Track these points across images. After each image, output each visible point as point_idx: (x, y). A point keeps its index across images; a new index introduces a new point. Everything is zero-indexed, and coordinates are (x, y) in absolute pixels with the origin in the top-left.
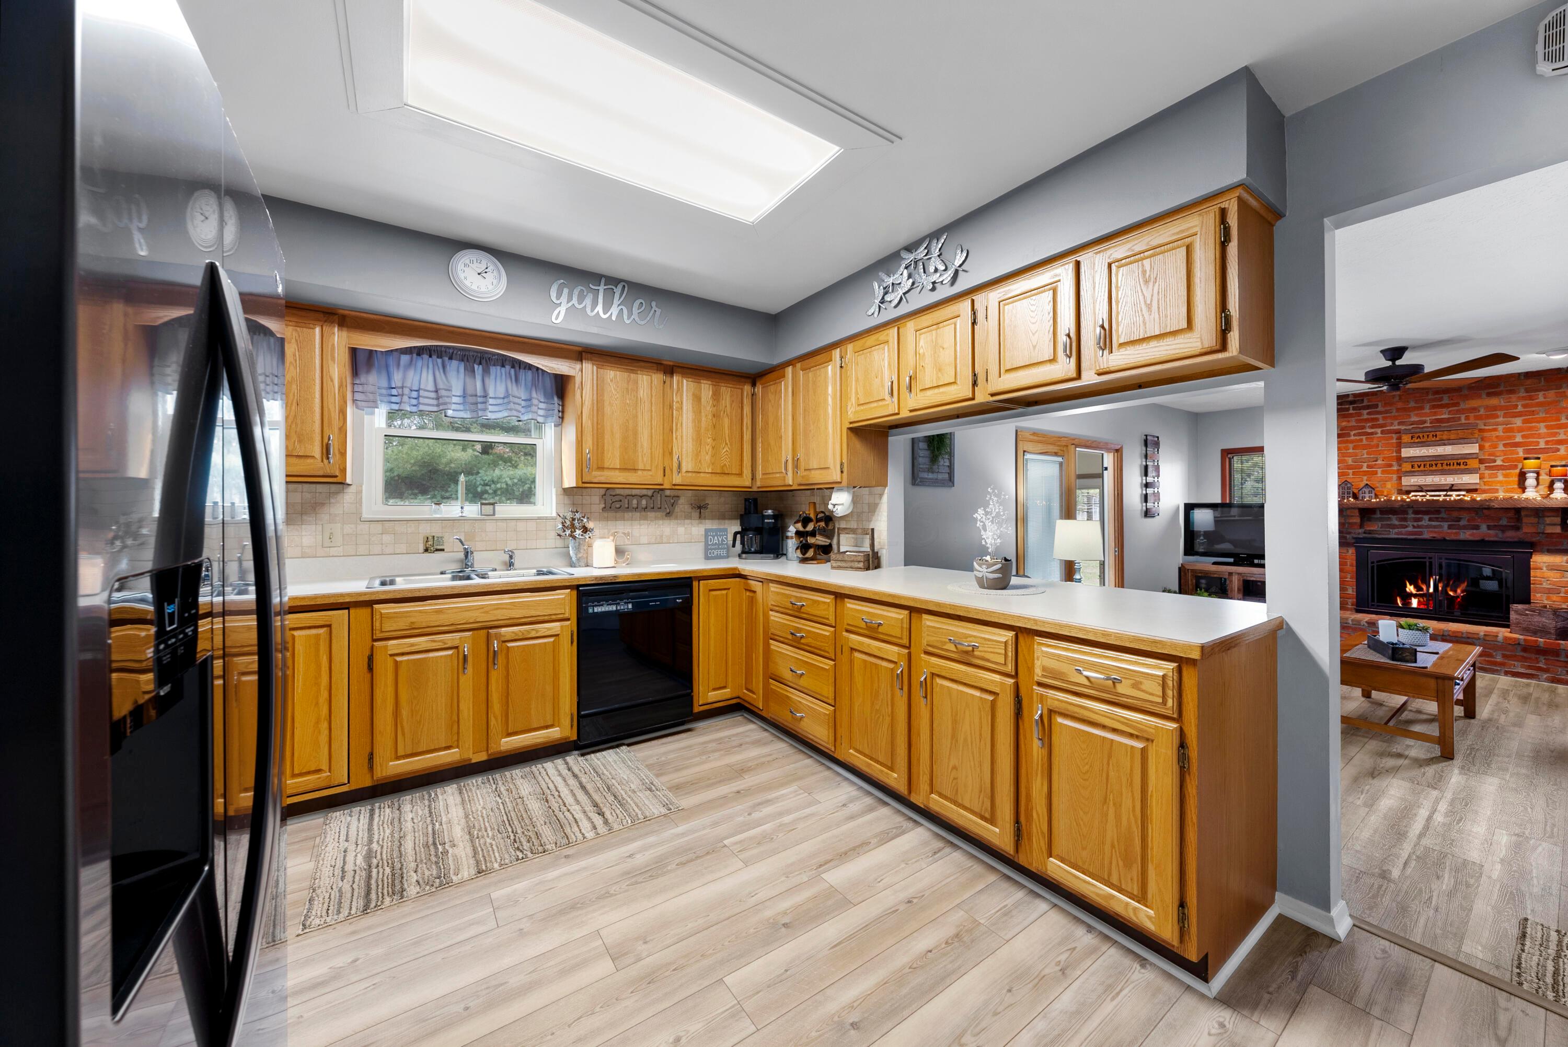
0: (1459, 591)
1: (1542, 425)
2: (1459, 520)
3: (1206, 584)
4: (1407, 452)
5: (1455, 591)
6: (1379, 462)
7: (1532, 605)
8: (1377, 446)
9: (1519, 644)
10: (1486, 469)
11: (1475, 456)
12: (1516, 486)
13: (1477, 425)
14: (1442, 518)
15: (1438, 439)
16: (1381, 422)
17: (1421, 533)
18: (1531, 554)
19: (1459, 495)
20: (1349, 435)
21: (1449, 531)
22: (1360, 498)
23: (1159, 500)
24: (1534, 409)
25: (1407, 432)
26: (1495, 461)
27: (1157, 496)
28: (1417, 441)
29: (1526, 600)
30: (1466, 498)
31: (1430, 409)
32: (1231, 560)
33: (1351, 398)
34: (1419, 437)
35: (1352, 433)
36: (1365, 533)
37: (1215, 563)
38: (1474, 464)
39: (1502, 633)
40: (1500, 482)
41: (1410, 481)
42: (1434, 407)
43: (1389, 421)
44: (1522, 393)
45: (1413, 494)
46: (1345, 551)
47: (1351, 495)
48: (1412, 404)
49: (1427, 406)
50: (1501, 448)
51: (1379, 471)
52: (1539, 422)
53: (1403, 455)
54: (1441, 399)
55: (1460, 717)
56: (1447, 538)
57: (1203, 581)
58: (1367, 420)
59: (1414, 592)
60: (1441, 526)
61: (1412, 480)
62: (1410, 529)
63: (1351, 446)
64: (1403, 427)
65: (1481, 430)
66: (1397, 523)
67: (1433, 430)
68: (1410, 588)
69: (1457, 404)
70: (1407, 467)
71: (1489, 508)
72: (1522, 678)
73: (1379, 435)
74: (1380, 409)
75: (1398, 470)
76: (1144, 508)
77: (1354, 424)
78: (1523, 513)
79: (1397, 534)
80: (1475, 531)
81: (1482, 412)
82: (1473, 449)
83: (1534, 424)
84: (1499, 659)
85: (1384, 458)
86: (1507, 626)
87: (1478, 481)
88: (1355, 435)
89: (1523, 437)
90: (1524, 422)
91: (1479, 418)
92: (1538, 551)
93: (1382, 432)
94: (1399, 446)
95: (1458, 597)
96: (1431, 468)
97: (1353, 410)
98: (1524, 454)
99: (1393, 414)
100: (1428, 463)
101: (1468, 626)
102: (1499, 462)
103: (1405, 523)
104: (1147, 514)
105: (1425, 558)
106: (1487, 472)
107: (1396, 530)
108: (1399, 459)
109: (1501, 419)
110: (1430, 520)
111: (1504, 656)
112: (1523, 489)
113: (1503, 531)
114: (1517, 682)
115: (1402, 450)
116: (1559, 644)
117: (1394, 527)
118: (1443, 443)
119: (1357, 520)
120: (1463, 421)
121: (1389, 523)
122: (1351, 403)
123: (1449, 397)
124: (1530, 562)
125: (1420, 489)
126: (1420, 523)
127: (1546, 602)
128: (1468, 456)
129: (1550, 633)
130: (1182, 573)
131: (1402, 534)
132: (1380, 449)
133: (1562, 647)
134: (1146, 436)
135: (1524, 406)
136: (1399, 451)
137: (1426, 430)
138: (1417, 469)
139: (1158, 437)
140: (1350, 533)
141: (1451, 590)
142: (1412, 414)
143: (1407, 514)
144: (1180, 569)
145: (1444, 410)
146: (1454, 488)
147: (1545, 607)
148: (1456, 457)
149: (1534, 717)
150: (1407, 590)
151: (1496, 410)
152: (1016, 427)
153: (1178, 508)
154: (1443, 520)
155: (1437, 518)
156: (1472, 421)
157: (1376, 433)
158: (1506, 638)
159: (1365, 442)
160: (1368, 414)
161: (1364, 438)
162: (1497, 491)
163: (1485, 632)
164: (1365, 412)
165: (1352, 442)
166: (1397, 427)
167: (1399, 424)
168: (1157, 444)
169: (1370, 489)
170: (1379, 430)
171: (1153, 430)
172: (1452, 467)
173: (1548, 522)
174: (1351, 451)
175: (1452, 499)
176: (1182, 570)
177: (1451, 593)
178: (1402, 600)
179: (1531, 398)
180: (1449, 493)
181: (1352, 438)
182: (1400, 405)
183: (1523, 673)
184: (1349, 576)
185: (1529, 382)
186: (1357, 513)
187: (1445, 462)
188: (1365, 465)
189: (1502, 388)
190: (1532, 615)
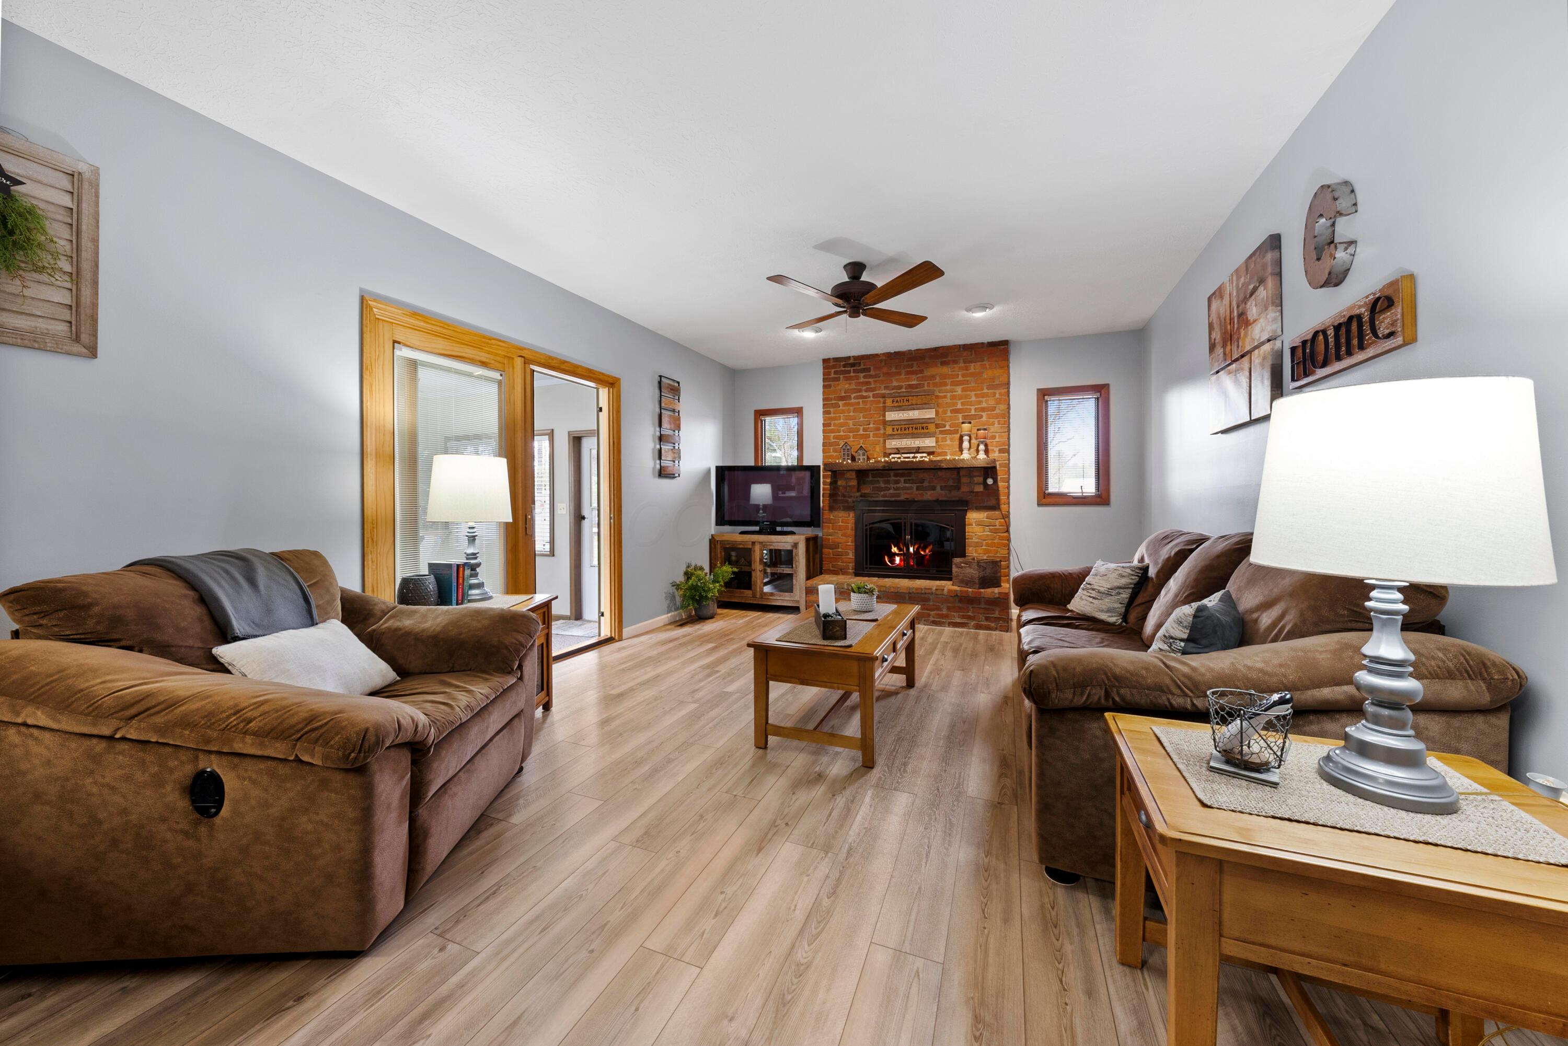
0: (927, 551)
1: (973, 393)
2: (922, 481)
3: (736, 556)
4: (891, 416)
5: (925, 551)
6: (871, 426)
7: (967, 558)
8: (870, 410)
9: (957, 595)
10: (940, 434)
11: (932, 421)
12: (958, 450)
13: (934, 391)
14: (913, 480)
15: (909, 404)
16: (872, 386)
17: (898, 495)
18: (966, 511)
19: (922, 457)
20: (849, 398)
21: (917, 492)
22: (857, 460)
23: (680, 457)
24: (968, 379)
25: (890, 396)
26: (945, 426)
27: (677, 454)
28: (896, 405)
29: (963, 555)
30: (926, 459)
31: (905, 375)
32: (757, 528)
33: (852, 361)
34: (897, 401)
35: (853, 396)
36: (861, 496)
37: (742, 533)
38: (932, 427)
39: (947, 585)
40: (948, 445)
41: (893, 444)
42: (908, 373)
43: (878, 385)
44: (962, 365)
45: (892, 456)
46: (847, 515)
47: (850, 457)
48: (893, 370)
49: (903, 372)
50: (949, 414)
51: (871, 433)
52: (971, 391)
53: (887, 419)
54: (912, 366)
55: (902, 687)
56: (916, 499)
57: (733, 554)
58: (862, 383)
59: (897, 552)
60: (911, 488)
61: (893, 443)
62: (891, 491)
63: (852, 408)
64: (888, 392)
65: (937, 397)
66: (882, 485)
67: (907, 394)
68: (894, 550)
69: (921, 371)
70: (889, 430)
71: (941, 469)
72: (958, 627)
73: (871, 399)
74: (872, 373)
75: (884, 433)
76: (658, 466)
77: (854, 387)
78: (962, 473)
79: (883, 496)
80: (933, 492)
81: (938, 380)
82: (930, 414)
83: (968, 393)
84: (945, 611)
85: (875, 421)
86: (950, 579)
87: (934, 444)
88: (855, 398)
89: (963, 404)
90: (963, 390)
91: (935, 385)
92: (970, 509)
93: (874, 396)
94: (885, 409)
95: (926, 555)
96: (905, 432)
97: (854, 372)
98: (962, 419)
99: (881, 378)
100: (903, 426)
101: (928, 581)
102: (947, 428)
103: (888, 486)
104: (663, 473)
105: (900, 519)
106: (941, 436)
107: (882, 493)
108: (885, 423)
109: (948, 387)
110: (905, 482)
111: (949, 609)
112: (961, 450)
113: (950, 491)
114: (955, 631)
115: (887, 413)
116: (981, 592)
117: (880, 489)
118: (912, 408)
119: (854, 483)
120: (926, 388)
121: (877, 485)
122: (853, 365)
123: (917, 364)
124: (965, 519)
125: (898, 451)
126: (898, 485)
127: (975, 555)
128: (929, 421)
129: (975, 583)
130: (712, 546)
131: (886, 497)
132: (872, 412)
133: (982, 595)
134: (660, 376)
135: (963, 376)
136: (884, 416)
137: (902, 394)
138: (896, 432)
139: (678, 383)
140: (851, 497)
141: (922, 551)
142: (893, 379)
143: (890, 477)
144: (711, 541)
145: (914, 377)
146: (920, 451)
147: (974, 559)
148: (921, 421)
149: (959, 672)
150: (892, 550)
151: (945, 379)
152: (361, 290)
153: (709, 471)
154: (913, 482)
155: (909, 480)
156: (931, 388)
157: (869, 397)
158: (950, 591)
159: (861, 406)
160: (865, 377)
161: (861, 401)
162: (946, 454)
163: (937, 586)
164: (862, 375)
165: (852, 405)
166: (883, 392)
167: (886, 388)
168: (675, 390)
169: (864, 452)
170: (871, 394)
171: (673, 372)
172: (918, 431)
173: (976, 482)
174: (852, 414)
175: (917, 460)
176: (713, 542)
177: (922, 553)
178: (889, 558)
179: (967, 369)
180: (916, 455)
181: (853, 401)
182: (885, 370)
183: (959, 623)
184: (850, 541)
185: (965, 353)
186: (853, 475)
187: (914, 426)
188: (861, 428)
189: (949, 358)
190: (965, 567)
